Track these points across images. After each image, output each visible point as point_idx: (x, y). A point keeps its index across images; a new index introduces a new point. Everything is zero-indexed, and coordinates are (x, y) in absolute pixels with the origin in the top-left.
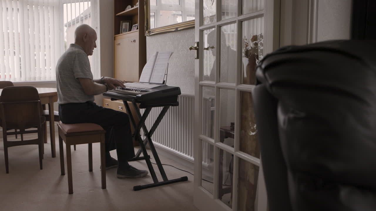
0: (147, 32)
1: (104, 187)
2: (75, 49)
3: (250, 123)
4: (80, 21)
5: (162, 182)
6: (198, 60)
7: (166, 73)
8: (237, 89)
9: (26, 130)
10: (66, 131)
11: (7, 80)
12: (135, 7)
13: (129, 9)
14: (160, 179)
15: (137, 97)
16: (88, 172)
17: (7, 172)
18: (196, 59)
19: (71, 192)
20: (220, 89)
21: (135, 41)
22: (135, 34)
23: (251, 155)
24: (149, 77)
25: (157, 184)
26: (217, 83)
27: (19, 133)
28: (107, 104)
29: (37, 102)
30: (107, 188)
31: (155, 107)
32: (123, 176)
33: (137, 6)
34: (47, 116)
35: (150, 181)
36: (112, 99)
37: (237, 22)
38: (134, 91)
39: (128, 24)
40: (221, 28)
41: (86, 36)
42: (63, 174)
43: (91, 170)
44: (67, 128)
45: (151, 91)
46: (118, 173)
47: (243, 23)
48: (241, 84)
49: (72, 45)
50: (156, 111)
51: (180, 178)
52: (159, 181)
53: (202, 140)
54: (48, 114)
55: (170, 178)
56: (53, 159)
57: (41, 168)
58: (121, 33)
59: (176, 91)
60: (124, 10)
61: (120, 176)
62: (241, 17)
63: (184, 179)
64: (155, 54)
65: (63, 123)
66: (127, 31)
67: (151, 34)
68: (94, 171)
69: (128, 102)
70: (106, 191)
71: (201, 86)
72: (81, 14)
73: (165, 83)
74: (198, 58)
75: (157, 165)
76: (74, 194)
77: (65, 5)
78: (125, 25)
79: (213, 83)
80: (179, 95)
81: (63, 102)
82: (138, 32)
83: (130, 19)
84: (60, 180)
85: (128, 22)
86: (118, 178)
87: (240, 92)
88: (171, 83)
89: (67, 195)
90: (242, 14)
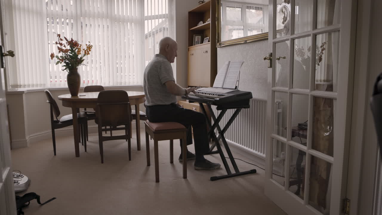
0: (218, 44)
1: (185, 177)
2: (161, 59)
3: (323, 125)
4: (152, 34)
5: (234, 174)
6: (271, 69)
7: (238, 80)
8: (311, 95)
9: (118, 127)
10: (154, 129)
11: (98, 84)
12: (207, 23)
13: (201, 24)
14: (233, 171)
15: (215, 100)
16: (170, 164)
17: (102, 162)
18: (269, 67)
19: (157, 181)
20: (293, 94)
21: (207, 52)
22: (207, 46)
23: (323, 153)
24: (222, 83)
25: (230, 176)
26: (290, 88)
27: (108, 130)
28: (182, 105)
29: (127, 104)
30: (187, 178)
31: (229, 109)
32: (200, 168)
33: (209, 21)
34: (133, 115)
35: (224, 172)
36: (190, 102)
37: (312, 35)
38: (211, 95)
39: (200, 37)
40: (295, 40)
41: (168, 47)
42: (149, 164)
43: (172, 162)
44: (154, 126)
45: (227, 95)
46: (195, 165)
47: (317, 36)
48: (314, 90)
49: (157, 55)
50: (230, 113)
51: (249, 170)
52: (232, 173)
53: (273, 138)
54: (135, 113)
55: (241, 170)
56: (139, 151)
57: (130, 160)
58: (194, 45)
59: (249, 95)
60: (197, 26)
61: (197, 168)
62: (316, 31)
63: (253, 172)
64: (227, 63)
65: (150, 121)
66: (199, 44)
67: (221, 46)
68: (174, 163)
69: (204, 104)
70: (187, 180)
71: (274, 92)
72: (153, 28)
73: (237, 88)
74: (271, 67)
75: (229, 159)
76: (160, 183)
77: (146, 22)
78: (197, 38)
79: (287, 89)
80: (250, 99)
81: (150, 104)
82: (210, 44)
83: (202, 33)
84: (147, 170)
85: (200, 35)
86: (196, 170)
87: (313, 97)
88: (243, 88)
89: (154, 183)
90: (316, 28)
